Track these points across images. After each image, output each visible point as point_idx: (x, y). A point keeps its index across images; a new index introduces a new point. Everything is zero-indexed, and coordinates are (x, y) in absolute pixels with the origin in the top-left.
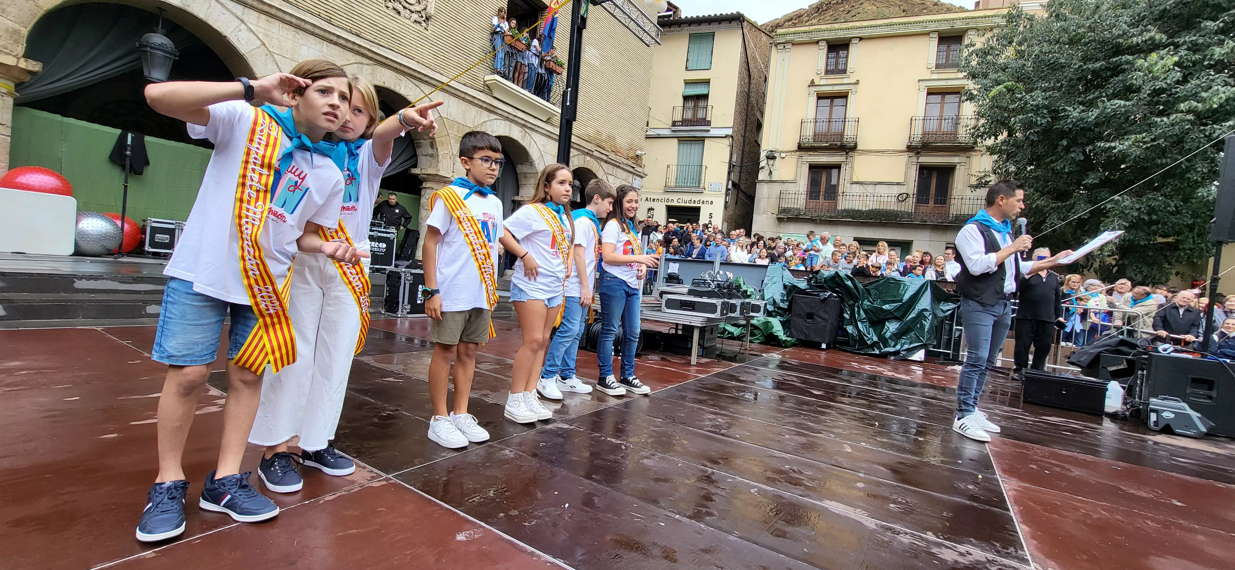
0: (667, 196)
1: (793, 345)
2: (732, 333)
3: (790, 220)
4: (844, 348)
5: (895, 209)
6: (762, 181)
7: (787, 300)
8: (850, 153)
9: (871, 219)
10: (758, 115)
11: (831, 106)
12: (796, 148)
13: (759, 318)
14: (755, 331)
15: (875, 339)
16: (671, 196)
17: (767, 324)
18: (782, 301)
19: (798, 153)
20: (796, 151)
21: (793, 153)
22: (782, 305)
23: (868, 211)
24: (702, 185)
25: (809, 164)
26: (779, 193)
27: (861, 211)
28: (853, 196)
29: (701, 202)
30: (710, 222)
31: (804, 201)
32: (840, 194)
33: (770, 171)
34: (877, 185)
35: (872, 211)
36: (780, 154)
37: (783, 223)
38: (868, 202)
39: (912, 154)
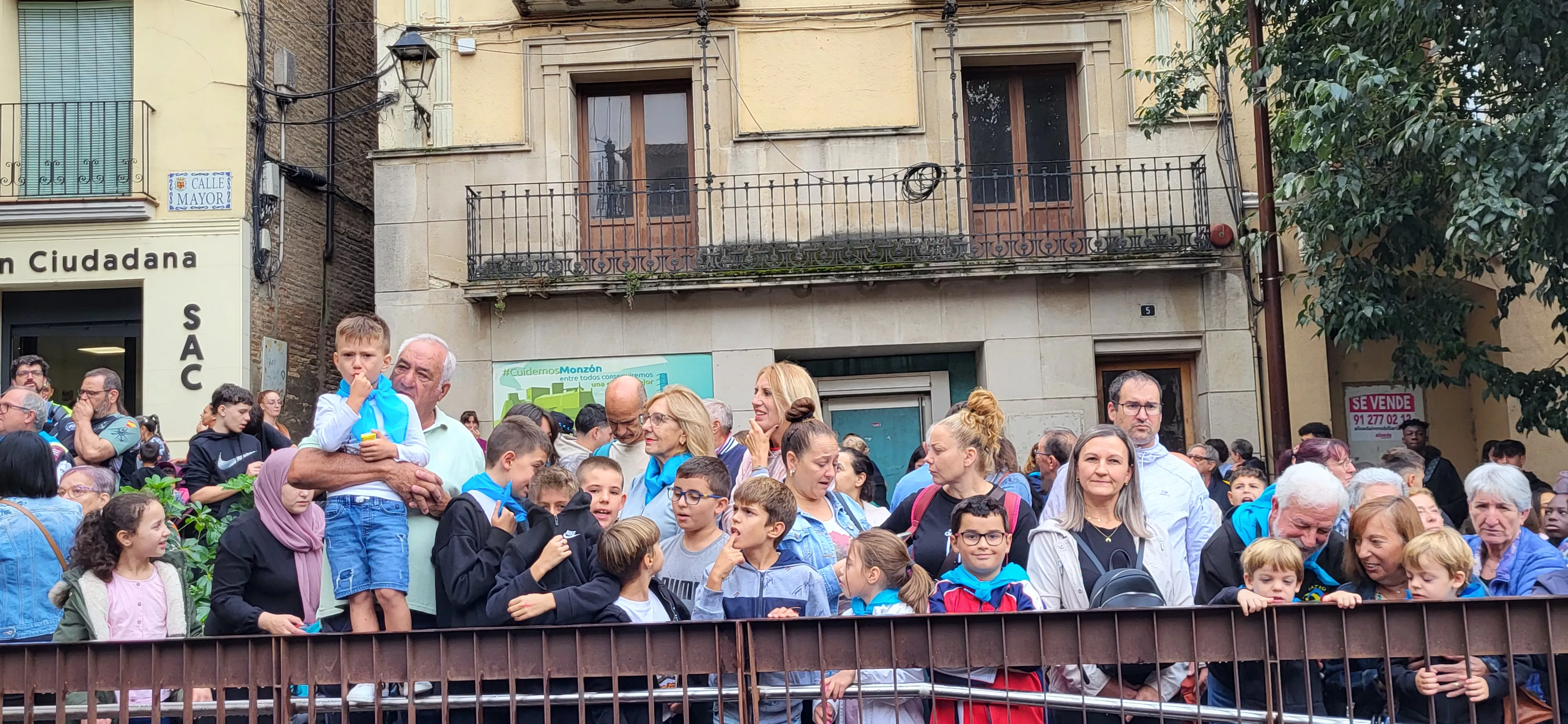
3: (519, 304)
5: (903, 227)
6: (396, 155)
9: (823, 274)
12: (512, 14)
19: (521, 34)
20: (516, 26)
21: (506, 36)
23: (810, 242)
24: (136, 187)
25: (573, 77)
26: (463, 194)
27: (786, 244)
28: (747, 187)
29: (142, 259)
30: (191, 348)
31: (572, 227)
32: (702, 184)
33: (420, 110)
34: (828, 143)
35: (823, 241)
36: (455, 43)
37: (495, 323)
38: (804, 210)
39: (930, 20)
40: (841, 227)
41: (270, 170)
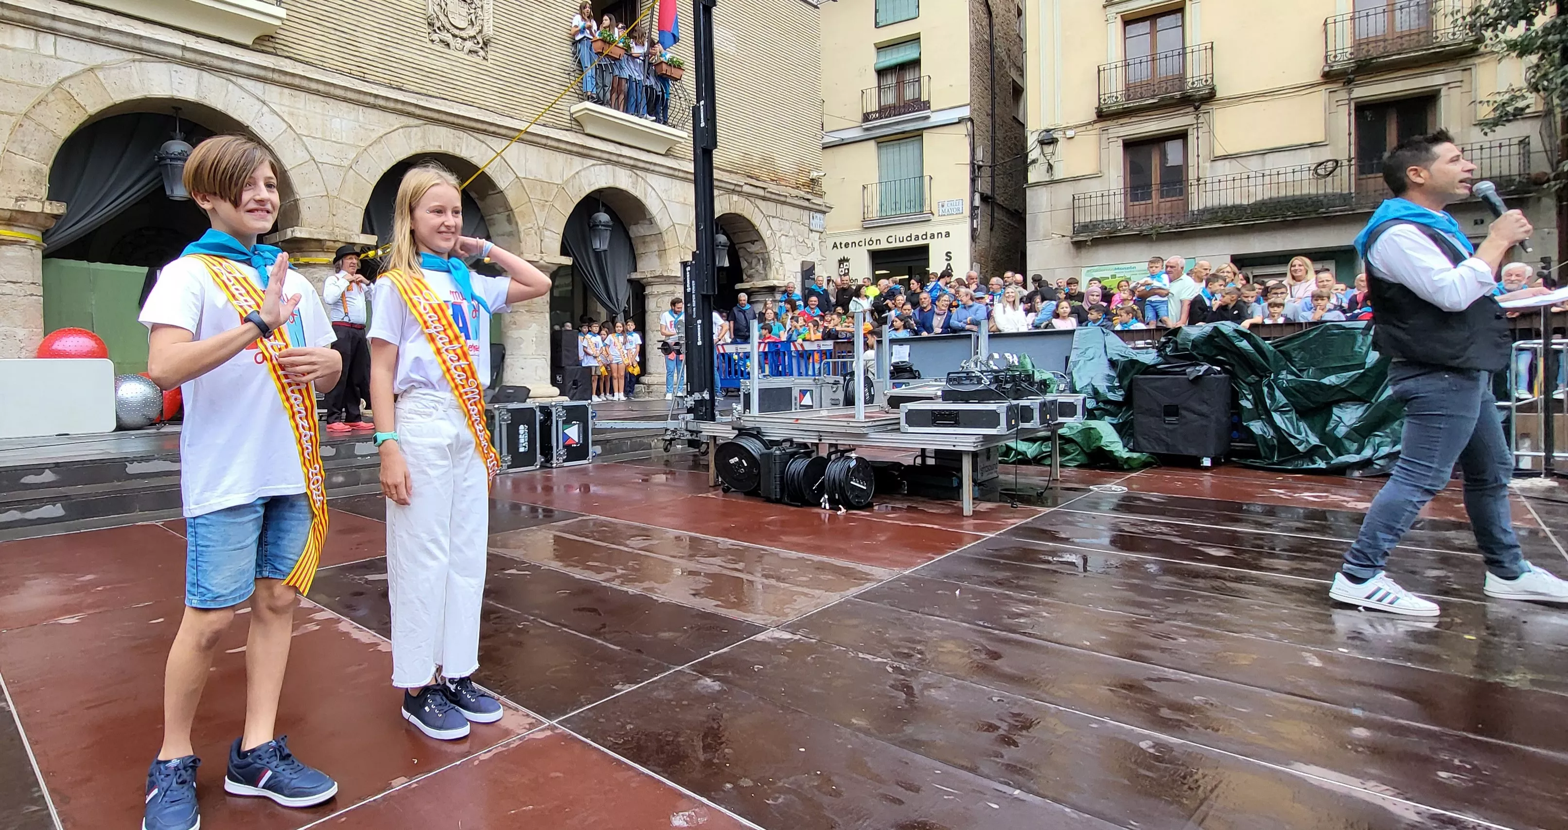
0: (869, 235)
1: (1145, 465)
2: (1024, 454)
3: (1097, 242)
4: (1249, 462)
5: (1313, 191)
6: (1036, 185)
7: (1120, 387)
8: (1202, 107)
9: (1263, 218)
10: (1014, 74)
11: (1153, 32)
12: (1094, 117)
13: (1072, 425)
14: (1066, 447)
15: (1314, 440)
16: (875, 235)
17: (1088, 432)
18: (1111, 389)
19: (1098, 125)
20: (1095, 122)
21: (1090, 127)
22: (1111, 396)
23: (1255, 204)
24: (927, 209)
25: (1123, 140)
26: (1070, 198)
27: (1241, 206)
28: (1220, 181)
29: (929, 236)
31: (1123, 206)
32: (1194, 184)
33: (1050, 165)
34: (1267, 156)
35: (1263, 203)
36: (1065, 133)
37: (1084, 251)
38: (1252, 189)
39: (1335, 86)
40: (1274, 194)
41: (976, 196)
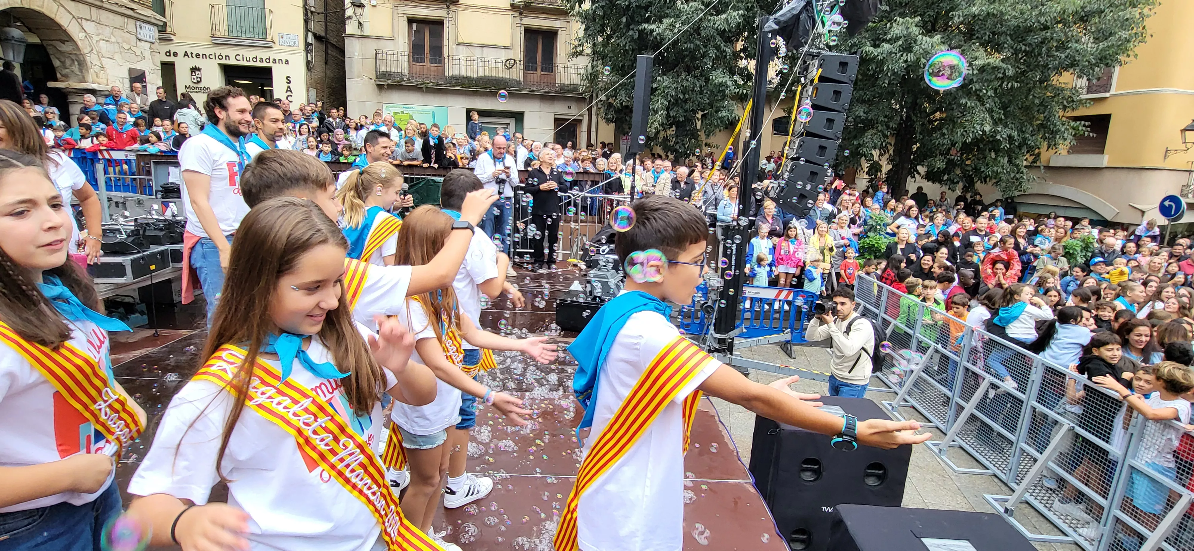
0: (218, 50)
3: (391, 87)
5: (504, 75)
6: (352, 36)
8: (451, 7)
9: (480, 88)
16: (225, 51)
21: (386, 1)
23: (477, 78)
24: (269, 37)
25: (408, 17)
26: (374, 52)
27: (470, 78)
28: (460, 59)
29: (271, 60)
30: (289, 90)
31: (407, 64)
32: (446, 57)
33: (360, 23)
34: (484, 48)
35: (481, 78)
36: (370, 2)
37: (383, 92)
38: (476, 68)
39: (516, 14)
40: (486, 74)
41: (310, 35)
